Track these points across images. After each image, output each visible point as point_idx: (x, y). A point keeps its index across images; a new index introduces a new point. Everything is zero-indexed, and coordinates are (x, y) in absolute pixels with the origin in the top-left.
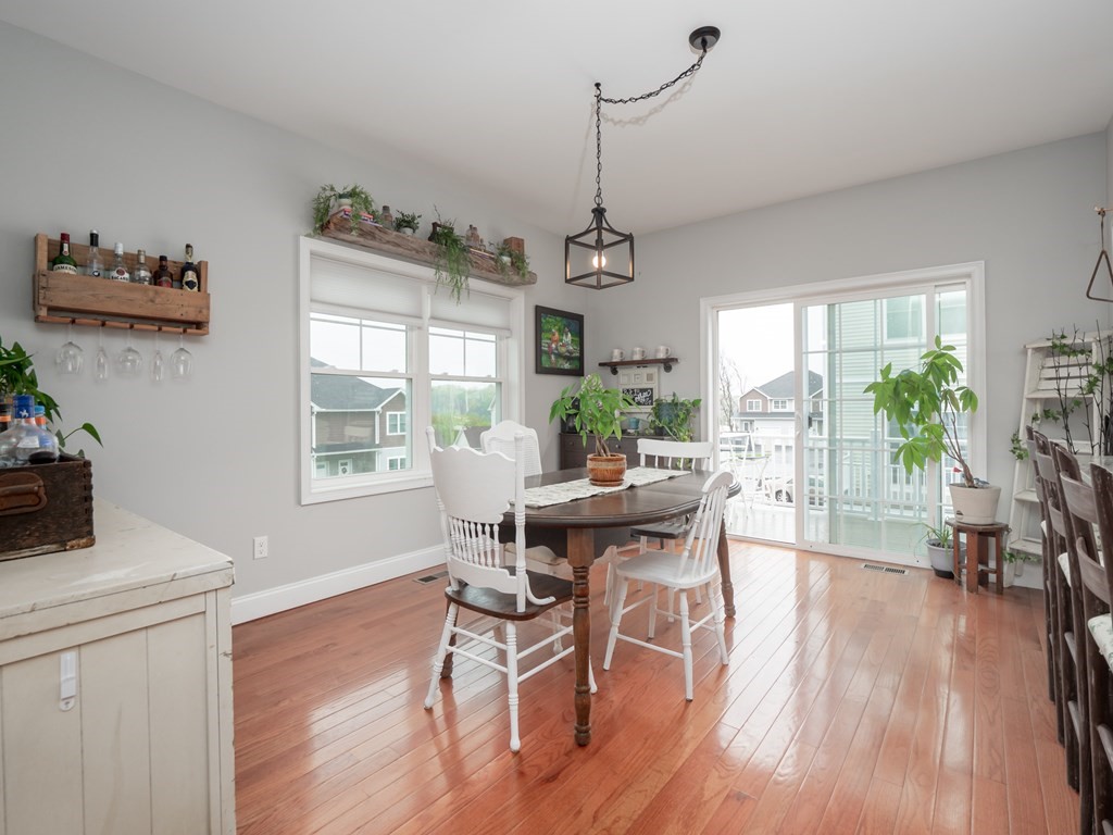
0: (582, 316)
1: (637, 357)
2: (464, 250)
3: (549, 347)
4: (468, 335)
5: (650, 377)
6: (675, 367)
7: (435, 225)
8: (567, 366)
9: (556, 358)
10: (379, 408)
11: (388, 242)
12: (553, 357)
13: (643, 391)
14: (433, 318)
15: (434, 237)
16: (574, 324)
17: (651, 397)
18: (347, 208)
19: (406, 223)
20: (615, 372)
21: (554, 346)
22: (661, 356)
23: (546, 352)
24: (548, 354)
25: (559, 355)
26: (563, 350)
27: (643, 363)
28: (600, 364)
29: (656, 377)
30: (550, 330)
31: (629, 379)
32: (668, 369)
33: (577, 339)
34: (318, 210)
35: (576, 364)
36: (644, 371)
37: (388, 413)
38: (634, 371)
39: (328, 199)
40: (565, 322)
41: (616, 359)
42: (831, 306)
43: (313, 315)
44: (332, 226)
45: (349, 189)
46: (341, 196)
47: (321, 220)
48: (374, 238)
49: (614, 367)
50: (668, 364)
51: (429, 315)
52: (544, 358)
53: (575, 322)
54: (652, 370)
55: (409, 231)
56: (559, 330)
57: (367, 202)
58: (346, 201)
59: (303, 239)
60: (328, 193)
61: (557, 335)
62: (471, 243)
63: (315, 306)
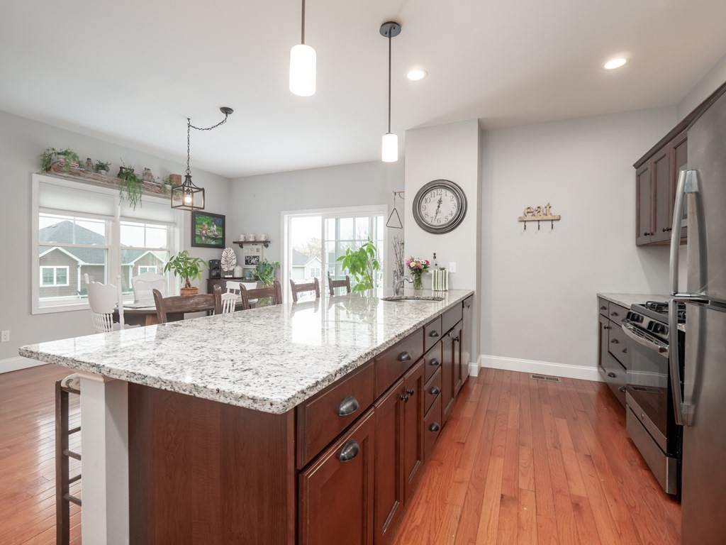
0: (225, 216)
1: (251, 240)
2: (141, 181)
3: (201, 232)
4: (147, 225)
5: (258, 250)
6: (269, 245)
7: (121, 168)
8: (213, 243)
9: (206, 239)
10: (132, 263)
11: (89, 178)
12: (203, 238)
13: (254, 257)
14: (122, 216)
15: (121, 175)
16: (219, 221)
17: (258, 261)
18: (61, 160)
19: (101, 167)
20: (242, 247)
21: (204, 232)
22: (263, 239)
23: (198, 235)
24: (200, 236)
25: (208, 237)
26: (211, 234)
27: (255, 243)
28: (234, 243)
29: (261, 250)
30: (202, 223)
31: (248, 251)
32: (267, 246)
33: (220, 228)
34: (44, 160)
35: (219, 242)
36: (255, 247)
37: (139, 267)
38: (251, 246)
39: (51, 155)
40: (212, 219)
41: (242, 239)
42: (337, 219)
43: (40, 214)
44: (52, 170)
45: (64, 150)
46: (59, 154)
47: (46, 166)
48: (79, 175)
49: (241, 244)
50: (266, 243)
51: (119, 215)
52: (197, 239)
53: (220, 220)
54: (260, 246)
55: (103, 172)
56: (208, 224)
57: (75, 156)
58: (62, 158)
59: (34, 176)
60: (51, 152)
61: (206, 226)
62: (145, 178)
63: (41, 209)
